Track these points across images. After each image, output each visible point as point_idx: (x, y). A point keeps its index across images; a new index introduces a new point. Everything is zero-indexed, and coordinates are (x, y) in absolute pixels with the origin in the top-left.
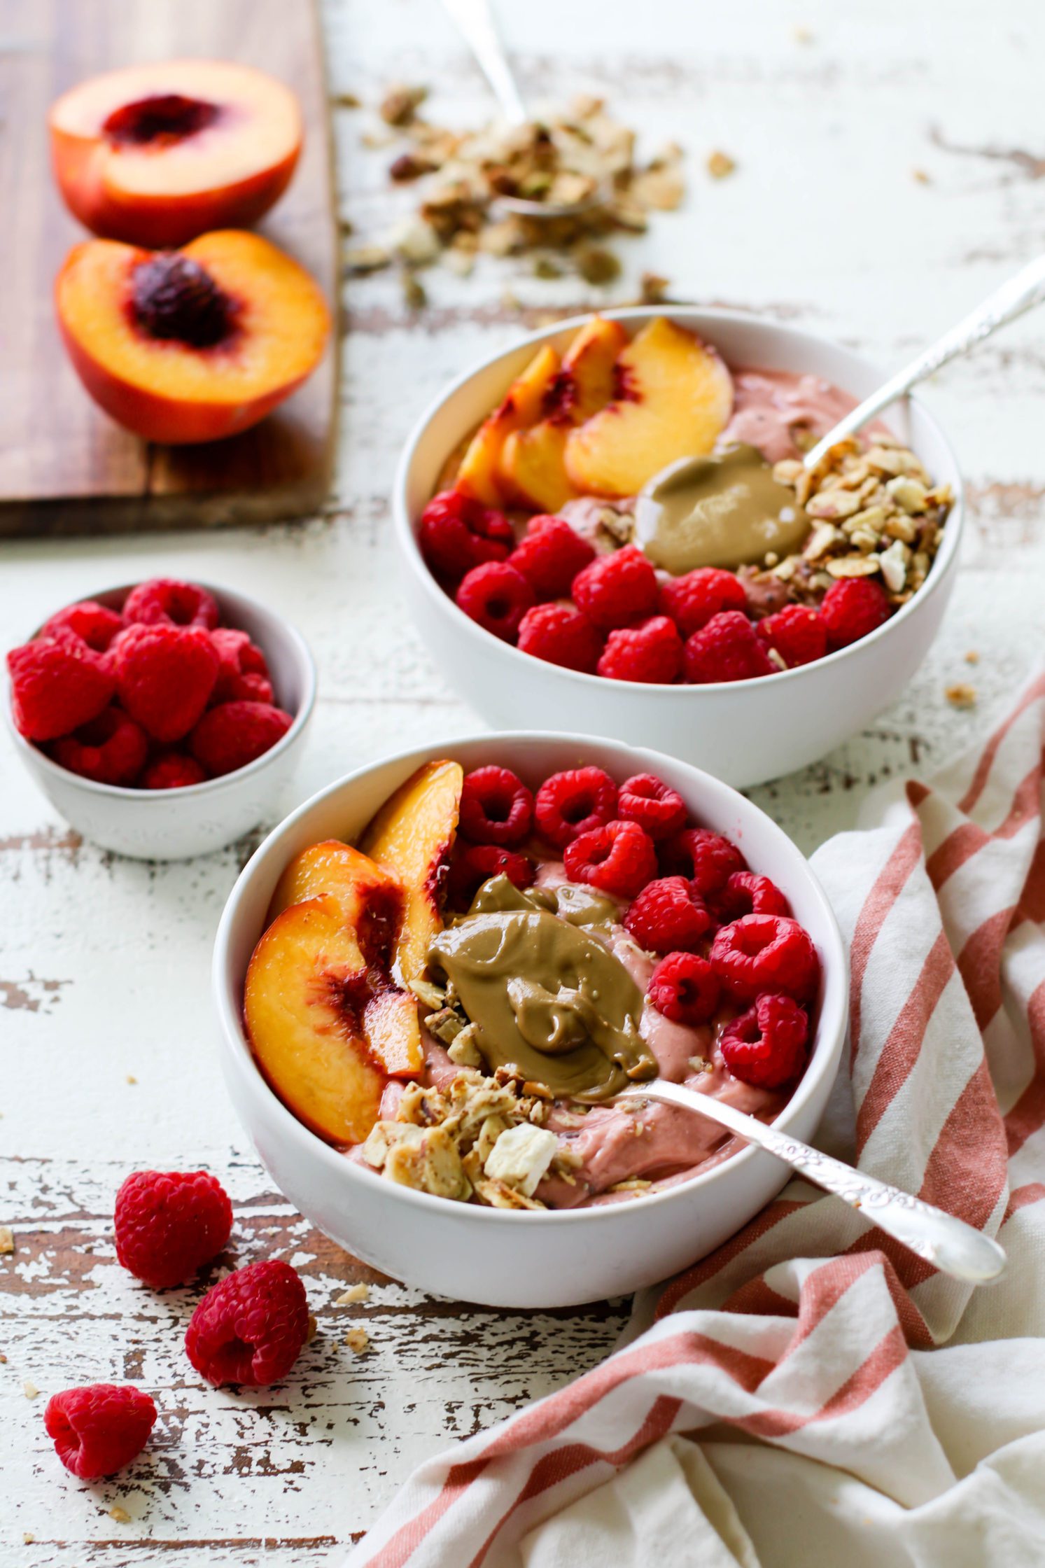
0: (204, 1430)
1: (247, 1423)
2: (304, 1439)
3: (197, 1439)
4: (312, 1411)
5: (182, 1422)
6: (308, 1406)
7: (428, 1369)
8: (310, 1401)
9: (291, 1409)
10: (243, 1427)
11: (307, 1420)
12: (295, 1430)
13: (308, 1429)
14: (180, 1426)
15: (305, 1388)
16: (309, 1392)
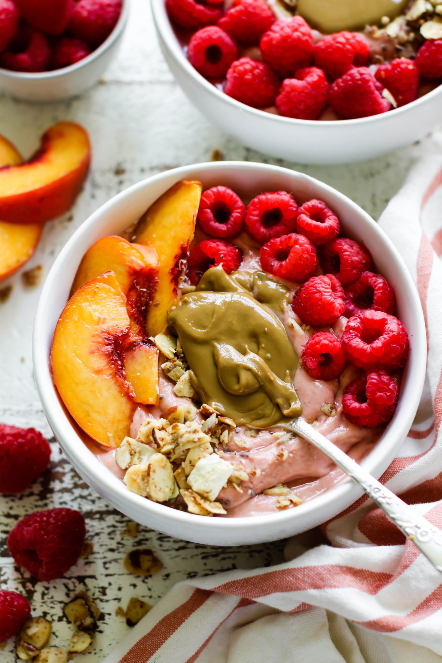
0: (46, 592)
1: (71, 587)
2: (105, 598)
3: (43, 598)
4: (110, 579)
5: (33, 586)
6: (107, 575)
7: (177, 550)
8: (108, 572)
9: (97, 577)
10: (69, 590)
11: (106, 585)
12: (100, 592)
13: (107, 591)
14: (32, 589)
15: (105, 563)
16: (108, 565)
